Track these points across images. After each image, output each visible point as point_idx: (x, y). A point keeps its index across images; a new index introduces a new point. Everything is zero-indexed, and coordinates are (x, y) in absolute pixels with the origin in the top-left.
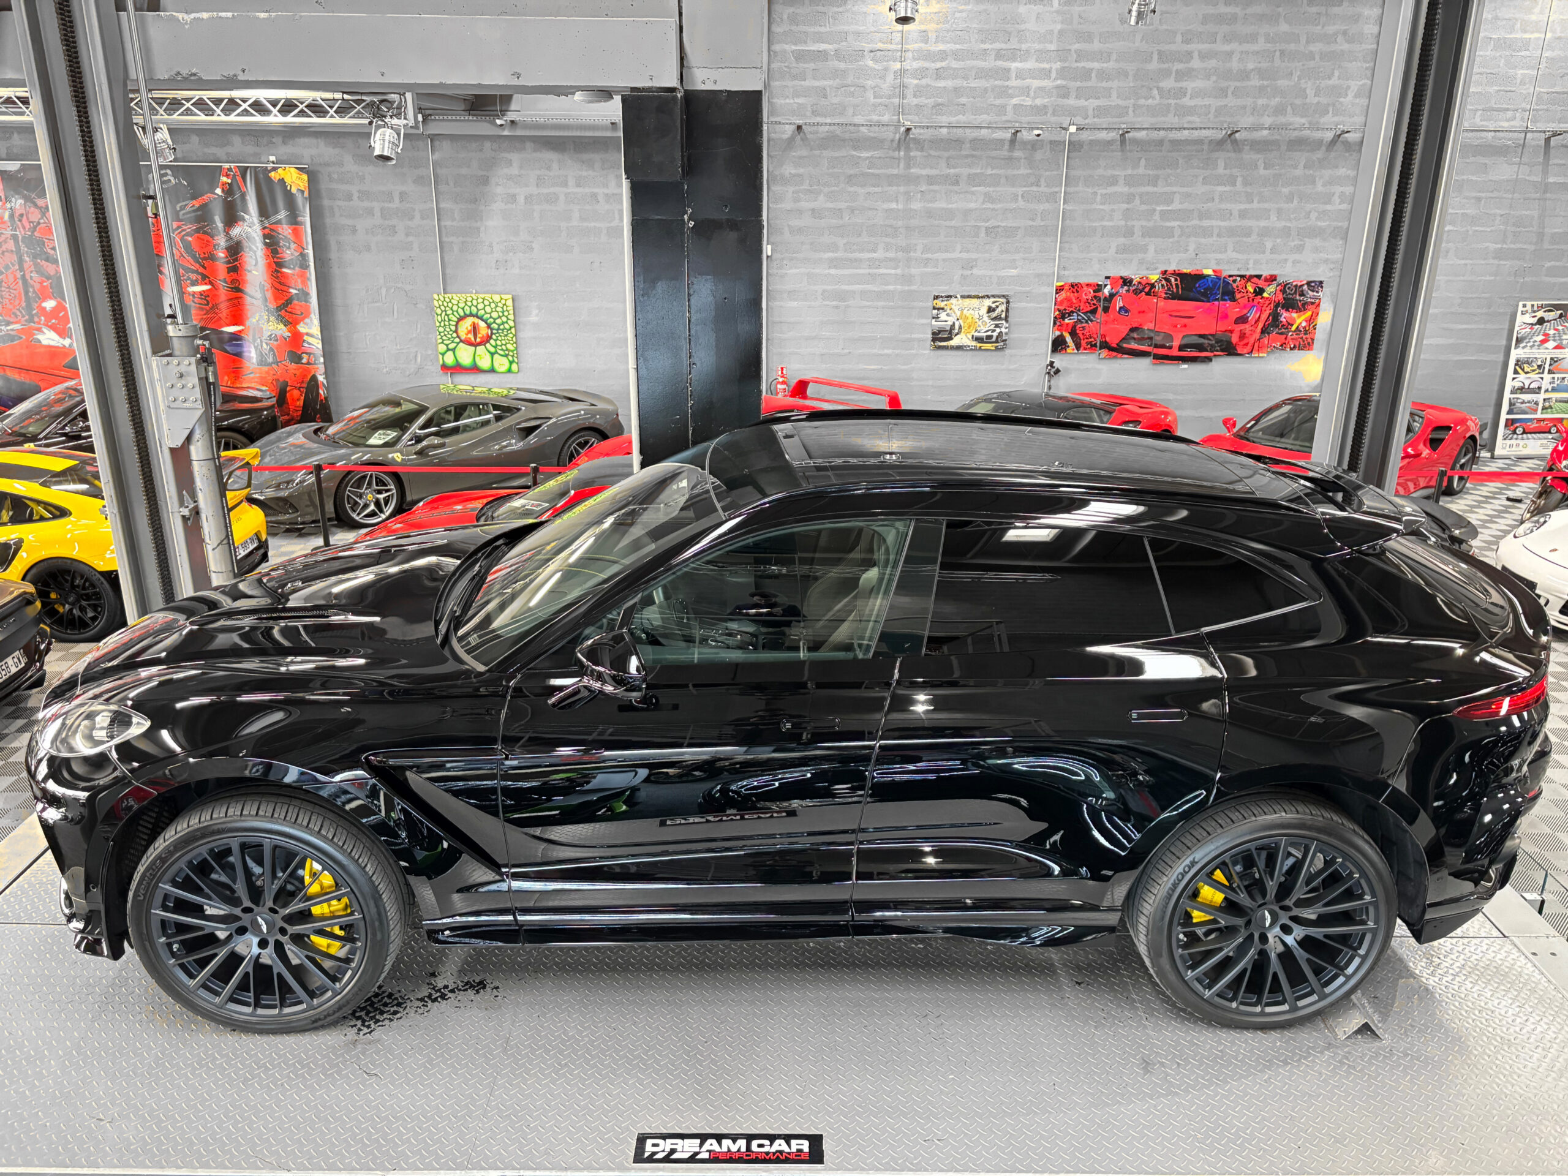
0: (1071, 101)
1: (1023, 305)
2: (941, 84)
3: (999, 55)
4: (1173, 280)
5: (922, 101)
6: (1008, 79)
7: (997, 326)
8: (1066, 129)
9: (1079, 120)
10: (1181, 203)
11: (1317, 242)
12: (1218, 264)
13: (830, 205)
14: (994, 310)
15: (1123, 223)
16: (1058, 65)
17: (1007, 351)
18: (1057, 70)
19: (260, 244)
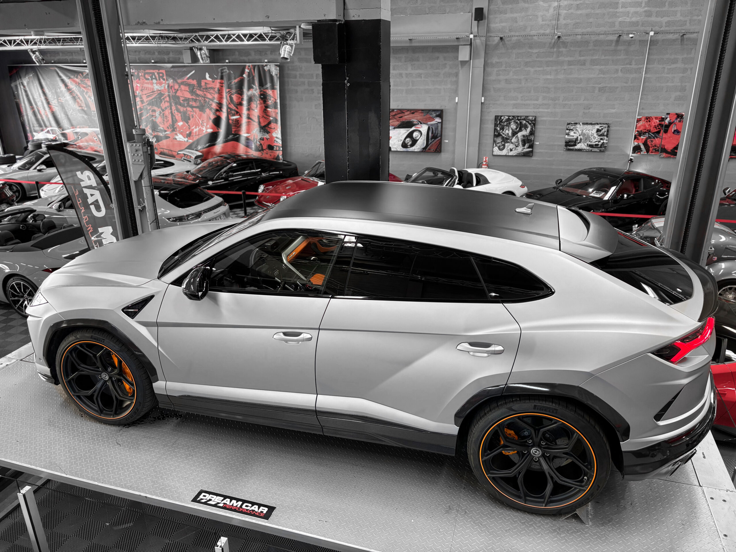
0: (653, 19)
1: (618, 128)
2: (579, 12)
5: (569, 21)
6: (617, 8)
7: (601, 139)
8: (648, 34)
9: (657, 29)
13: (515, 77)
14: (600, 131)
15: (679, 84)
17: (606, 153)
18: (646, 2)
19: (258, 98)
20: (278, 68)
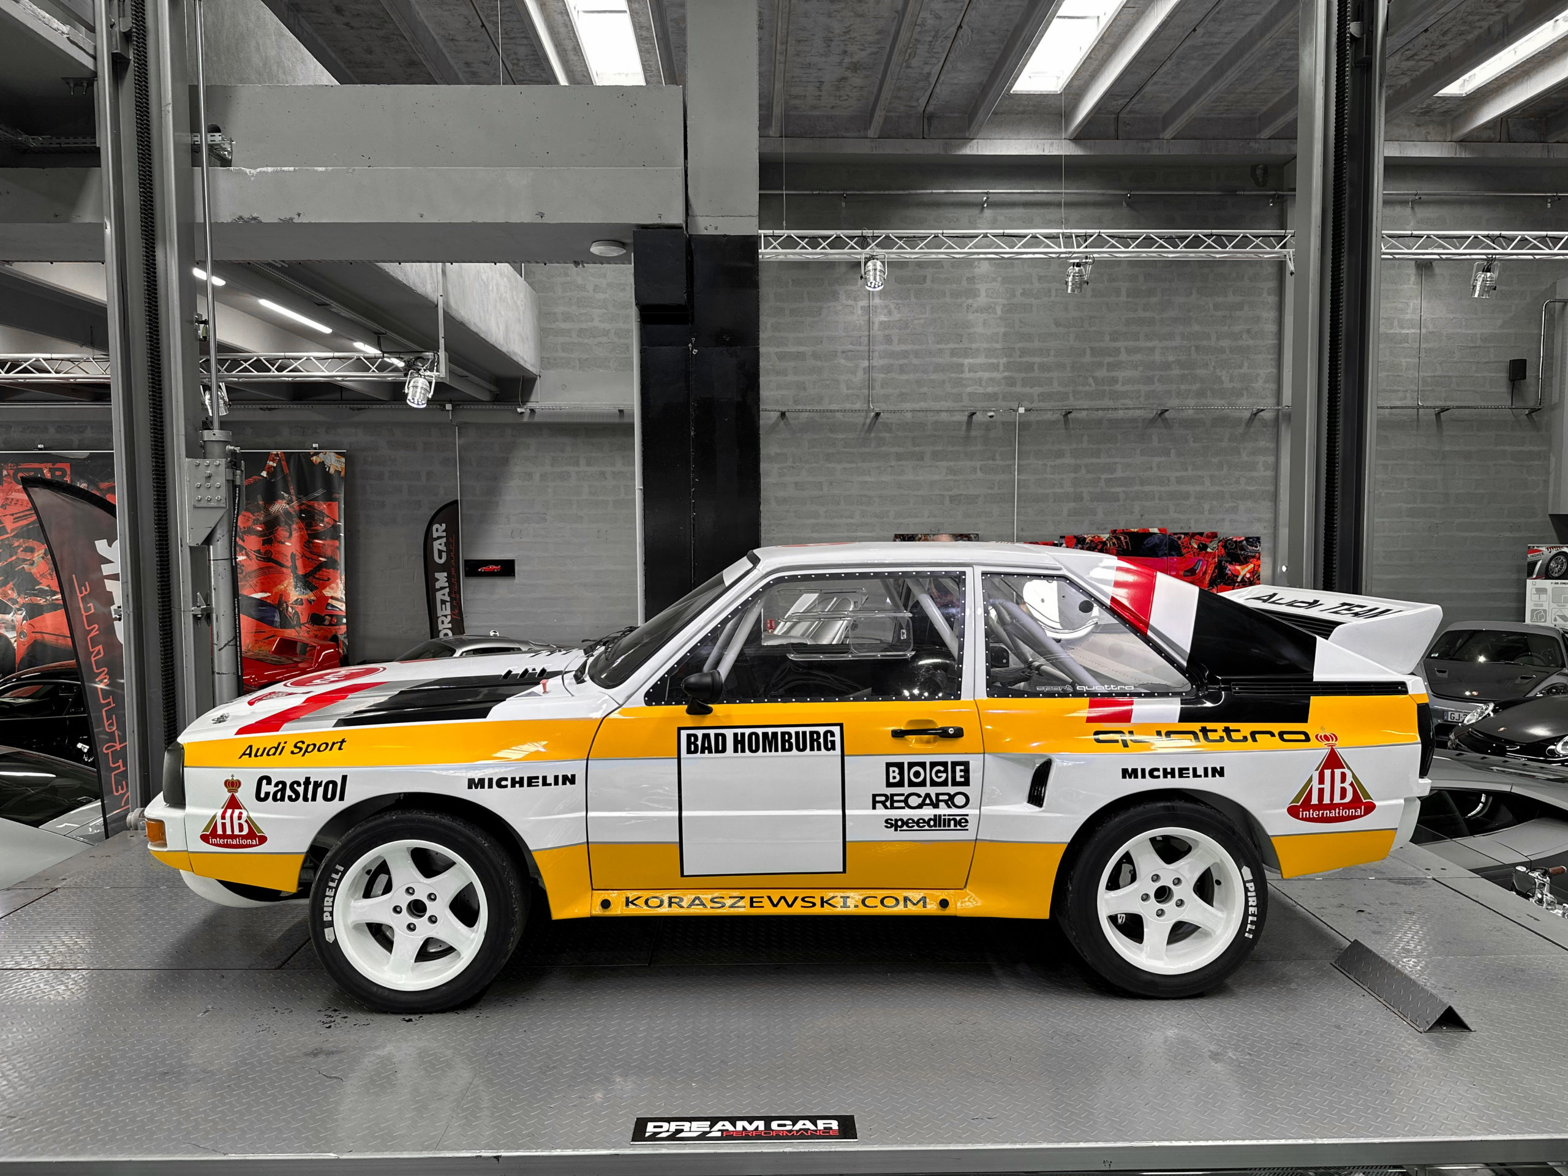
0: (1018, 389)
2: (904, 377)
3: (954, 353)
4: (1122, 538)
5: (889, 391)
6: (962, 372)
8: (1016, 411)
9: (1026, 404)
10: (1123, 472)
11: (1249, 503)
12: (1162, 523)
13: (810, 479)
15: (1072, 490)
16: (1005, 360)
18: (1004, 364)
19: (296, 519)
20: (343, 460)
